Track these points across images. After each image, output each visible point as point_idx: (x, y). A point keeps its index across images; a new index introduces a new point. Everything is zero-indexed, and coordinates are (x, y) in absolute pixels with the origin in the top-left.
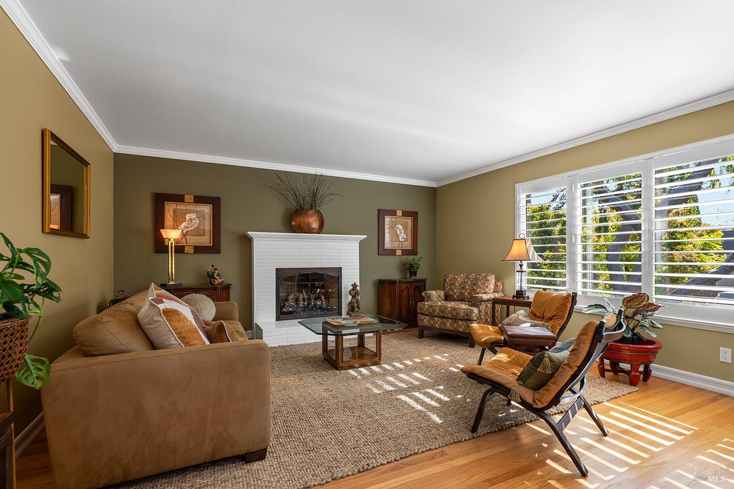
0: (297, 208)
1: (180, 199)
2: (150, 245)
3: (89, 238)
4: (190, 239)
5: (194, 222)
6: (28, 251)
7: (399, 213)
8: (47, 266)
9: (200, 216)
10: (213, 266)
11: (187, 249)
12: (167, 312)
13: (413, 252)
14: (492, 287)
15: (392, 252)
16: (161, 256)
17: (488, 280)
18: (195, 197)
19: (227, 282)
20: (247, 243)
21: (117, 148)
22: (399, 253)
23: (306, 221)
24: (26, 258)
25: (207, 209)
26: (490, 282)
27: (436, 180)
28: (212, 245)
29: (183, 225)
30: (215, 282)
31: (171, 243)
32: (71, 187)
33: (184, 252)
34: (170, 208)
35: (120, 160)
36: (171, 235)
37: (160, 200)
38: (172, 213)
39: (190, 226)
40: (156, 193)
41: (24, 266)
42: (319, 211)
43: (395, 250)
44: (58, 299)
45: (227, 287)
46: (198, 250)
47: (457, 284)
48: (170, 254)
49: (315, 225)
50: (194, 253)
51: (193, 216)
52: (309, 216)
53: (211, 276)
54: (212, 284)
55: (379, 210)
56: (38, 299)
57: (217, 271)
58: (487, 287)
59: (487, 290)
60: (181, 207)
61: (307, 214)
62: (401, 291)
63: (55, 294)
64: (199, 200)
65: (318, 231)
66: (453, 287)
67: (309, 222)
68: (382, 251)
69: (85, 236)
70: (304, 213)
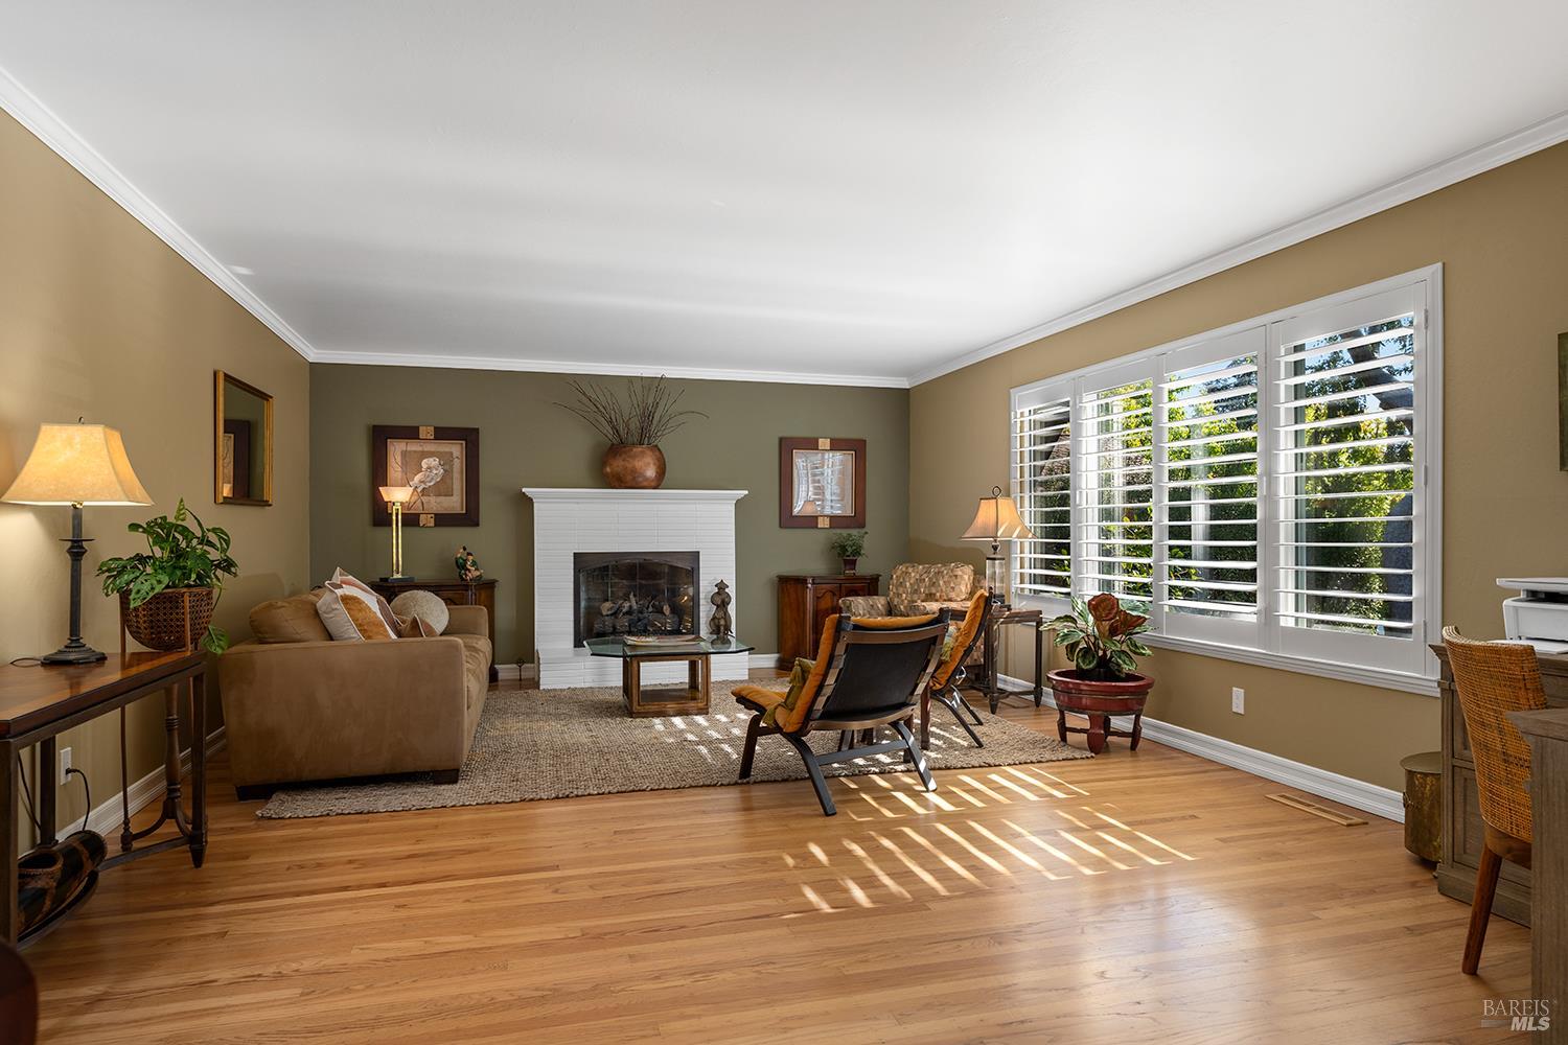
0: (615, 442)
1: (411, 433)
2: (364, 512)
3: (270, 505)
4: (429, 502)
5: (435, 472)
6: (214, 530)
7: (824, 443)
8: (228, 543)
9: (446, 460)
10: (465, 549)
11: (423, 520)
12: (346, 599)
13: (857, 520)
14: (963, 589)
15: (810, 522)
16: (381, 531)
17: (956, 576)
18: (436, 429)
19: (488, 576)
20: (524, 507)
21: (314, 354)
22: (823, 523)
23: (629, 466)
24: (213, 537)
25: (456, 449)
26: (959, 580)
27: (907, 372)
28: (464, 512)
29: (417, 478)
30: (466, 575)
31: (396, 511)
32: (248, 422)
33: (418, 525)
34: (396, 450)
35: (320, 373)
36: (397, 495)
37: (381, 437)
38: (399, 459)
39: (429, 479)
40: (374, 426)
41: (212, 545)
42: (656, 446)
43: (816, 517)
44: (235, 575)
45: (489, 586)
46: (443, 520)
47: (908, 584)
48: (394, 526)
49: (651, 472)
50: (436, 525)
51: (433, 462)
52: (634, 457)
53: (461, 565)
54: (463, 579)
55: (781, 440)
56: (219, 572)
57: (470, 558)
58: (953, 588)
59: (953, 595)
60: (413, 446)
61: (632, 453)
62: (818, 598)
63: (233, 569)
64: (442, 434)
65: (653, 484)
66: (901, 590)
67: (634, 467)
68: (788, 519)
69: (266, 504)
70: (625, 452)
